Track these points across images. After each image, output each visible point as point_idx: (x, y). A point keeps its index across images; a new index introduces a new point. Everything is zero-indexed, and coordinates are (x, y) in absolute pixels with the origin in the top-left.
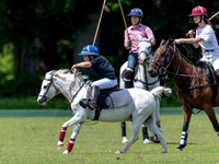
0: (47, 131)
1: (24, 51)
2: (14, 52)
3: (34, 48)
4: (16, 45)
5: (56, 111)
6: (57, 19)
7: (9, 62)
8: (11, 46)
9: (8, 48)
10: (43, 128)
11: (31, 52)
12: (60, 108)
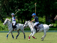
0: (53, 35)
1: (48, 17)
2: (45, 17)
3: (50, 17)
4: (46, 16)
5: (55, 31)
6: (55, 10)
7: (44, 20)
8: (45, 16)
9: (44, 17)
10: (52, 35)
11: (49, 18)
12: (56, 30)
